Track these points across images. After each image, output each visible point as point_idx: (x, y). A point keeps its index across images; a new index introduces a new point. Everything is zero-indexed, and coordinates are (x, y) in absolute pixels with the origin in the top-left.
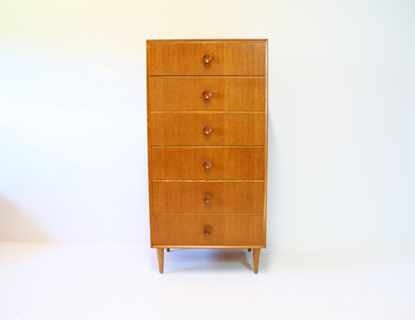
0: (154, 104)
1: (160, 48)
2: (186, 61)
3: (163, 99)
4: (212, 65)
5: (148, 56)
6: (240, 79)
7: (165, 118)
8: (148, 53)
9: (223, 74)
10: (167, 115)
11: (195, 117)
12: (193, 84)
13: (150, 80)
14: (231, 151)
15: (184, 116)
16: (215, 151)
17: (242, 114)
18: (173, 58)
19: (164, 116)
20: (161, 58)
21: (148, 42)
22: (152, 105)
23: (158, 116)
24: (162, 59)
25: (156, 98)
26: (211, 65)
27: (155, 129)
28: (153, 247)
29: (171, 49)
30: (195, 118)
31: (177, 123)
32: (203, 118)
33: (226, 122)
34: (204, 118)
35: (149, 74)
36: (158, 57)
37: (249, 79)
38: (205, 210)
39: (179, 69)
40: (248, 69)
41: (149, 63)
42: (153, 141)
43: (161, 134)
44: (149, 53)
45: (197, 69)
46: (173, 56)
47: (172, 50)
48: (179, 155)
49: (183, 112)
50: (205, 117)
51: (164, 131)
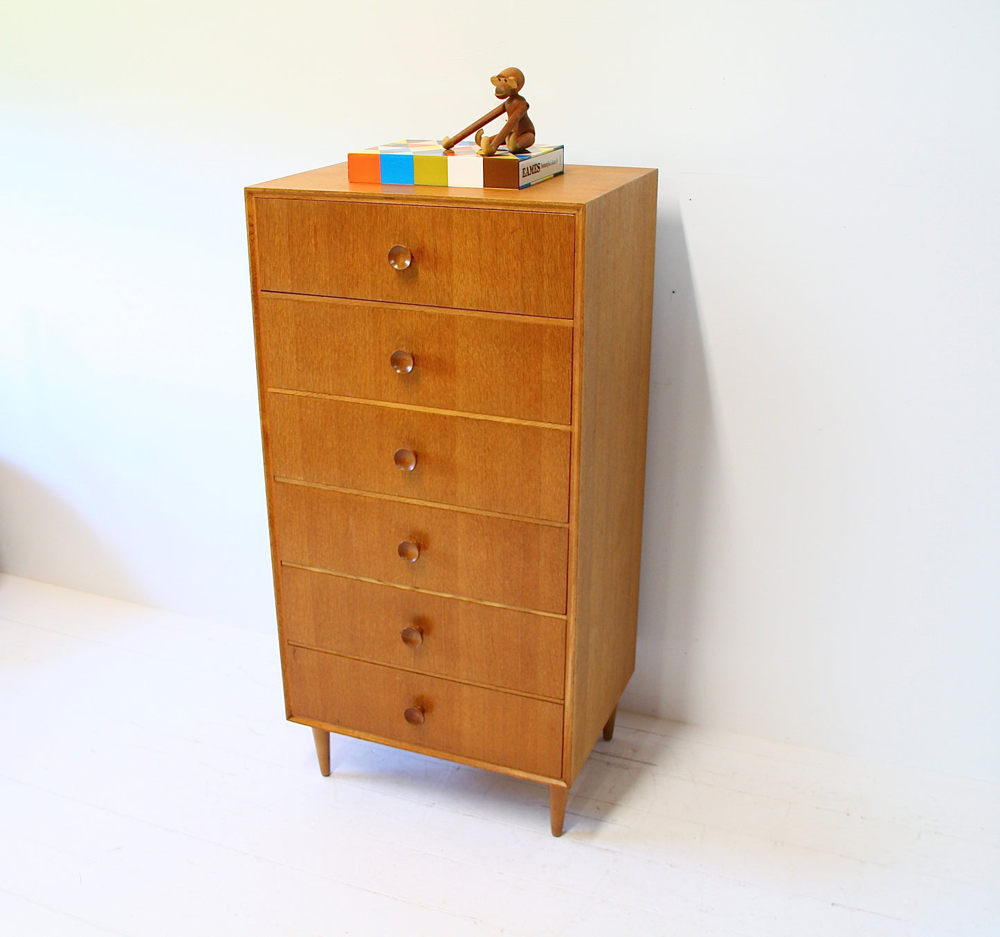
0: (274, 368)
1: (280, 214)
2: (350, 257)
3: (295, 357)
4: (420, 275)
5: (251, 234)
6: (498, 322)
7: (303, 409)
8: (250, 225)
9: (452, 304)
10: (309, 403)
11: (377, 416)
12: (371, 324)
13: (261, 302)
14: (476, 523)
15: (351, 411)
16: (432, 517)
17: (504, 424)
18: (316, 245)
19: (301, 404)
20: (285, 243)
21: (249, 193)
22: (270, 370)
23: (286, 404)
24: (289, 246)
25: (278, 352)
26: (418, 273)
27: (280, 434)
28: (291, 719)
29: (309, 220)
30: (378, 420)
31: (334, 427)
32: (398, 423)
33: (460, 441)
34: (401, 422)
35: (259, 284)
36: (277, 239)
37: (525, 324)
38: (412, 660)
39: (331, 279)
40: (523, 296)
41: (257, 254)
42: (278, 466)
43: (295, 451)
44: (255, 226)
45: (379, 282)
46: (315, 240)
47: (311, 223)
48: (342, 513)
49: (347, 399)
50: (404, 420)
51: (303, 444)
